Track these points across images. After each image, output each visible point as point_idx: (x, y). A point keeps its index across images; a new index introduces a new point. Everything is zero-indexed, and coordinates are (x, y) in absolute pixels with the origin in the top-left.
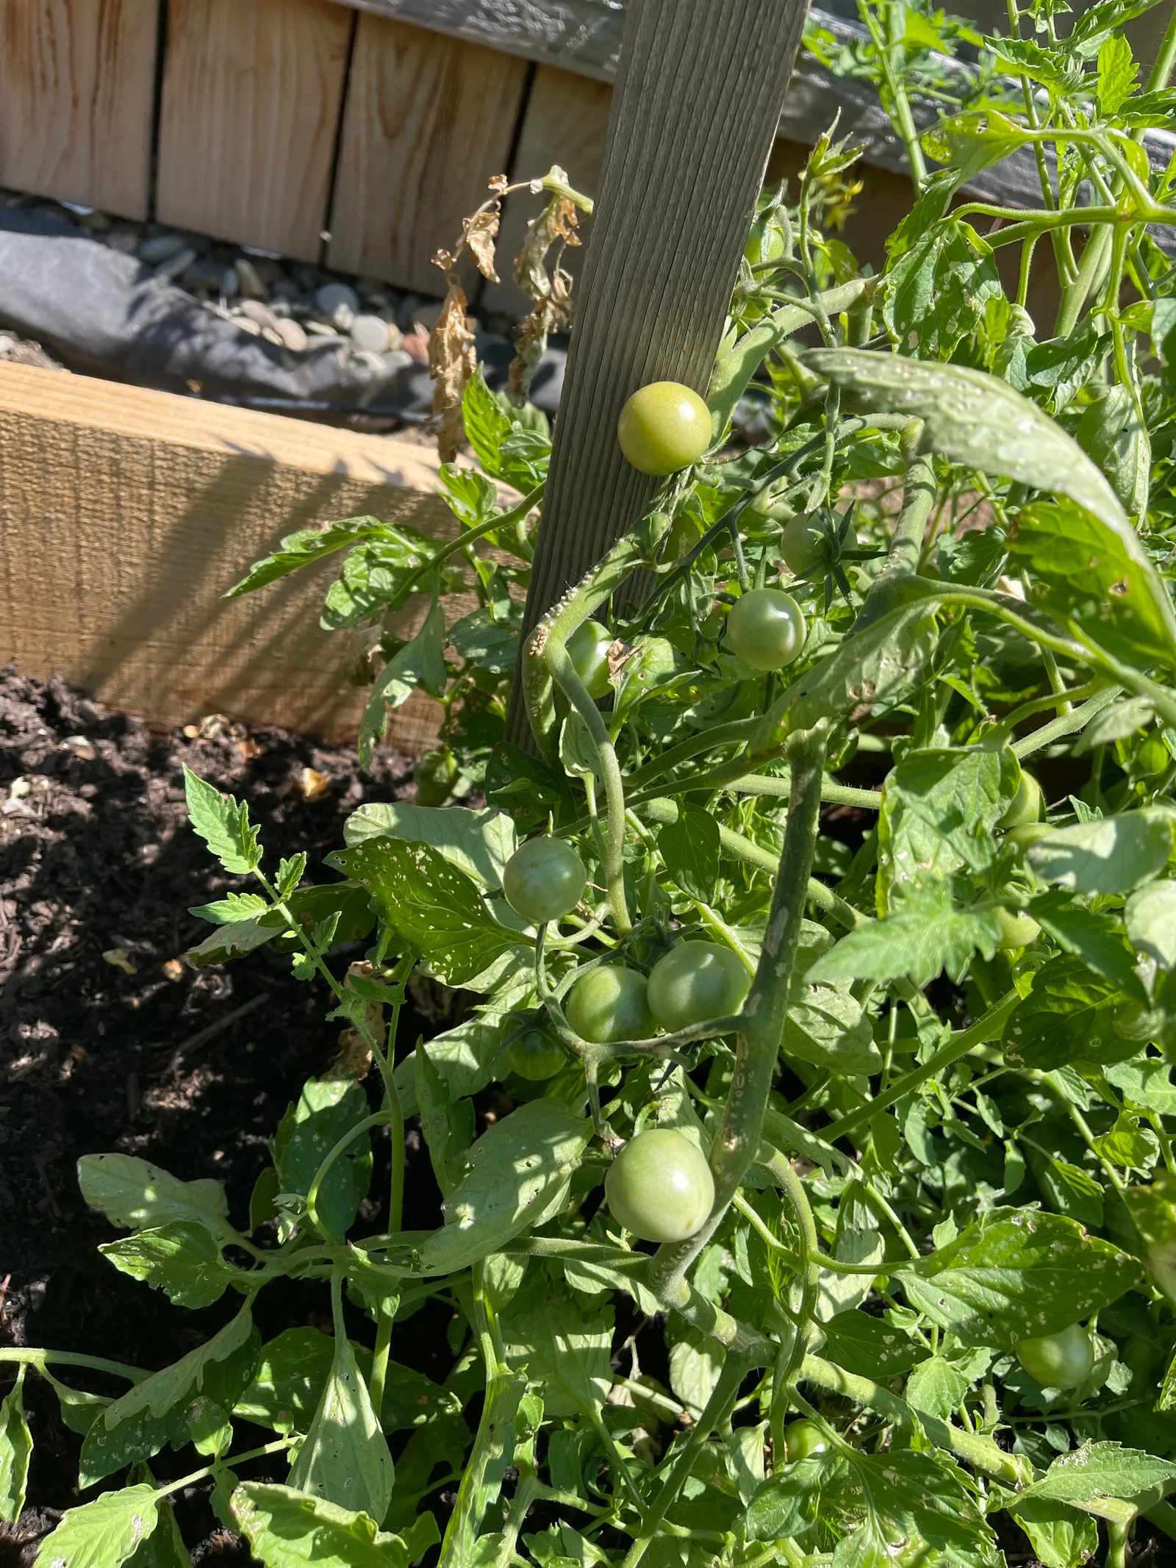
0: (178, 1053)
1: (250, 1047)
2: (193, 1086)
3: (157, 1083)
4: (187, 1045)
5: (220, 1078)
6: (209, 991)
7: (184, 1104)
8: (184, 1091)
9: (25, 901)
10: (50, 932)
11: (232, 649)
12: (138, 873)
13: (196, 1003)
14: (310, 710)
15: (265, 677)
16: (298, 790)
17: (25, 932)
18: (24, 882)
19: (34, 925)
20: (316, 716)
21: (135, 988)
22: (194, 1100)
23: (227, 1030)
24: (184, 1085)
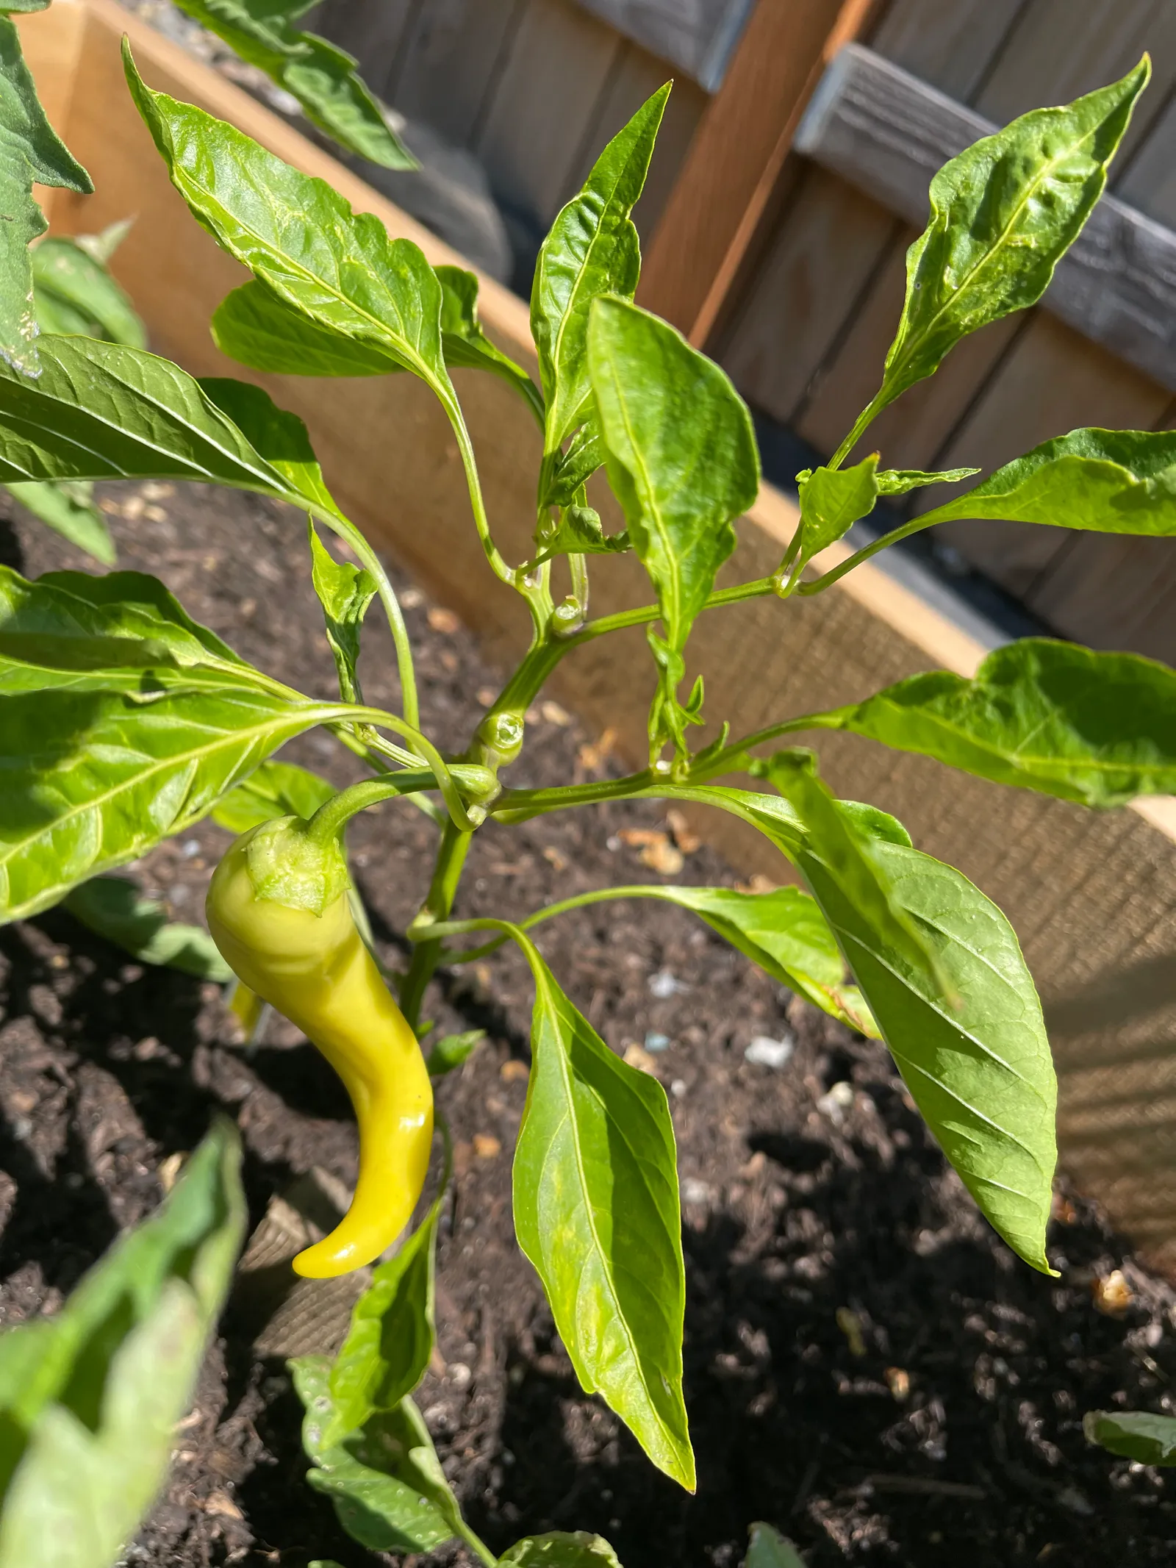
0: (869, 1479)
1: (936, 1537)
2: (865, 1531)
3: (830, 1496)
4: (884, 1479)
5: (894, 1546)
6: (922, 1437)
7: (843, 1542)
8: (853, 1530)
9: (797, 1202)
10: (802, 1248)
11: (1118, 1101)
12: (904, 1253)
13: (901, 1437)
14: (1148, 1213)
15: (1129, 1150)
16: (1093, 1289)
17: (780, 1230)
18: (804, 1183)
19: (793, 1232)
20: (1151, 1225)
21: (855, 1371)
22: (856, 1546)
23: (926, 1497)
24: (856, 1521)
